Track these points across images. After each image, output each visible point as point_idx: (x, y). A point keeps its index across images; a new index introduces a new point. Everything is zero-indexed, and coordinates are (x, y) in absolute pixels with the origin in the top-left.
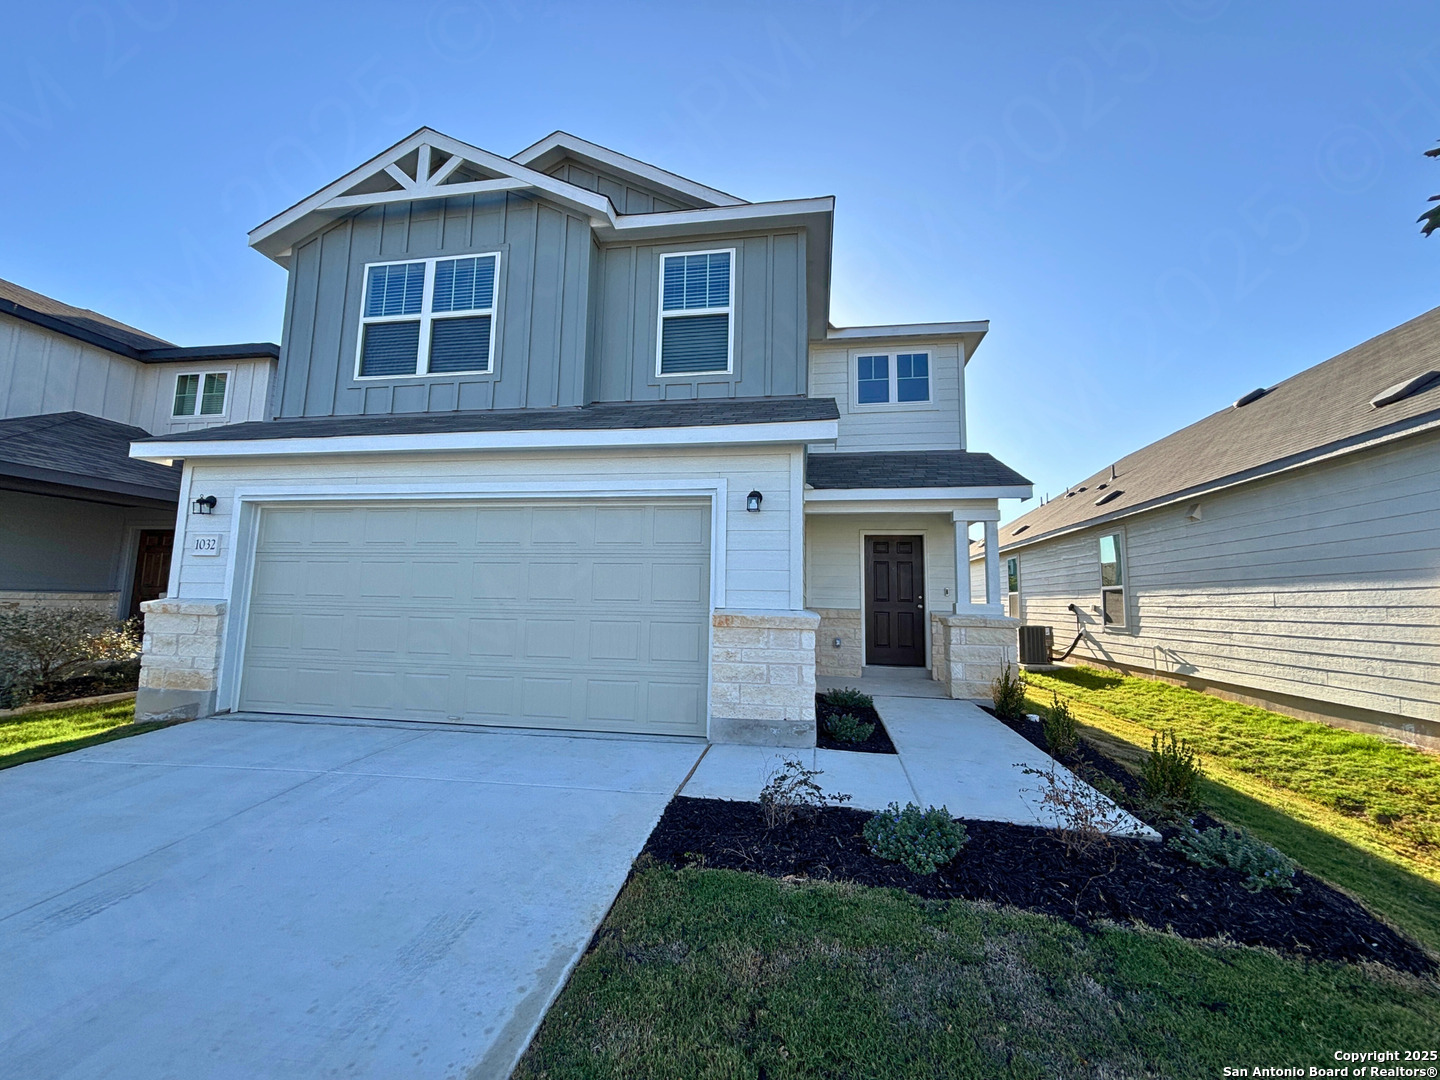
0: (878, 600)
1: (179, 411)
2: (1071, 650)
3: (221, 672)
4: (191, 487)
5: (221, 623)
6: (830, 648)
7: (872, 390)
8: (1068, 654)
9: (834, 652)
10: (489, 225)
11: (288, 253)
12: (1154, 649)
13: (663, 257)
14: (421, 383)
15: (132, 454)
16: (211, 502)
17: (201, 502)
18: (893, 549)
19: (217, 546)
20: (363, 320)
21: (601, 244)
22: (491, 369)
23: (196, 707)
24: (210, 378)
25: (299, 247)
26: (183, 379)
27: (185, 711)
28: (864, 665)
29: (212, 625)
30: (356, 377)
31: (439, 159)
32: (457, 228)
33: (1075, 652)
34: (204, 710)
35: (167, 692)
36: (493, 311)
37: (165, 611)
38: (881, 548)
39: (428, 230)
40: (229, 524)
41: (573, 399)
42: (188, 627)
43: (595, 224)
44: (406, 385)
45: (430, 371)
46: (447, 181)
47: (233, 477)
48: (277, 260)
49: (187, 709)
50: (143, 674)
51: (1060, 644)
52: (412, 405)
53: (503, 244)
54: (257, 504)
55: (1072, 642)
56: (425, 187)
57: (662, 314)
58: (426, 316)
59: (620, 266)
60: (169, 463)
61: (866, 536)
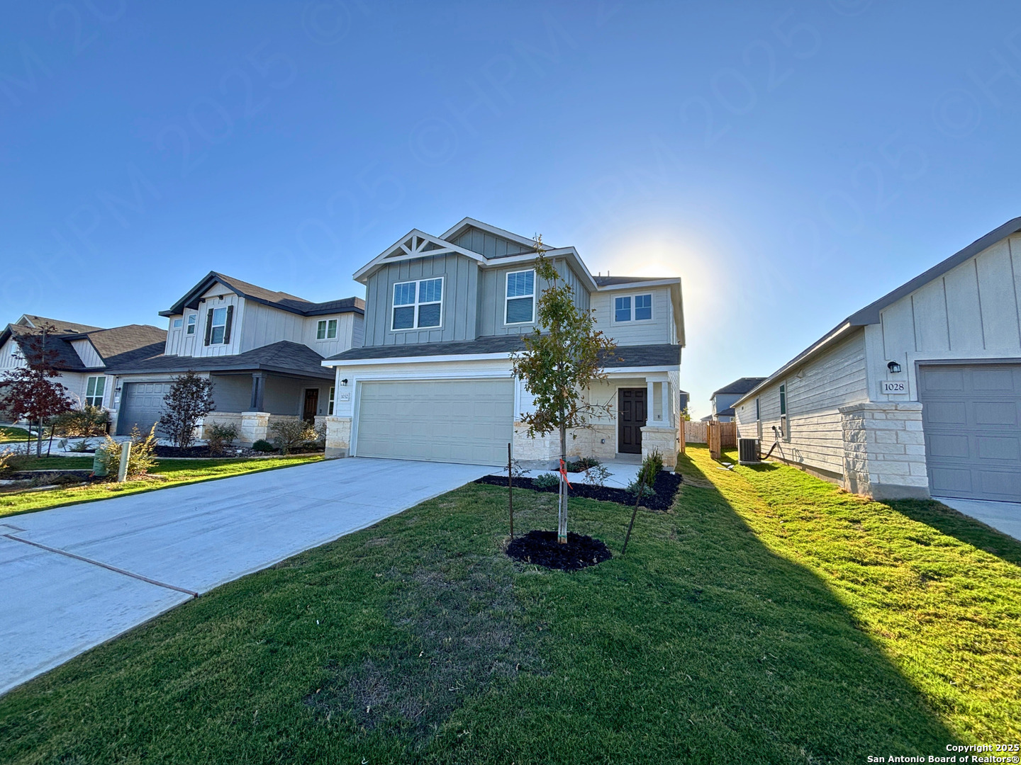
0: (625, 420)
1: (319, 338)
2: (770, 452)
3: (351, 442)
4: (339, 377)
5: (351, 425)
6: (600, 444)
7: (622, 315)
8: (768, 455)
9: (602, 446)
10: (439, 266)
11: (366, 280)
12: (793, 450)
13: (507, 273)
14: (415, 332)
15: (322, 365)
16: (346, 381)
17: (343, 381)
18: (633, 395)
19: (348, 397)
20: (394, 307)
21: (482, 270)
22: (441, 325)
23: (344, 454)
24: (330, 321)
25: (370, 277)
26: (320, 323)
27: (341, 455)
28: (617, 452)
29: (348, 425)
30: (392, 330)
31: (420, 241)
32: (428, 266)
33: (772, 454)
34: (346, 455)
35: (335, 449)
36: (441, 302)
37: (333, 420)
38: (627, 394)
39: (417, 269)
40: (352, 389)
41: (471, 337)
42: (340, 426)
43: (479, 264)
44: (410, 332)
45: (418, 327)
46: (423, 250)
47: (353, 372)
48: (361, 283)
49: (341, 454)
50: (327, 442)
51: (765, 449)
52: (412, 341)
53: (445, 274)
54: (360, 381)
55: (770, 448)
56: (415, 254)
57: (507, 298)
58: (417, 305)
59: (491, 278)
60: (331, 367)
61: (619, 389)
